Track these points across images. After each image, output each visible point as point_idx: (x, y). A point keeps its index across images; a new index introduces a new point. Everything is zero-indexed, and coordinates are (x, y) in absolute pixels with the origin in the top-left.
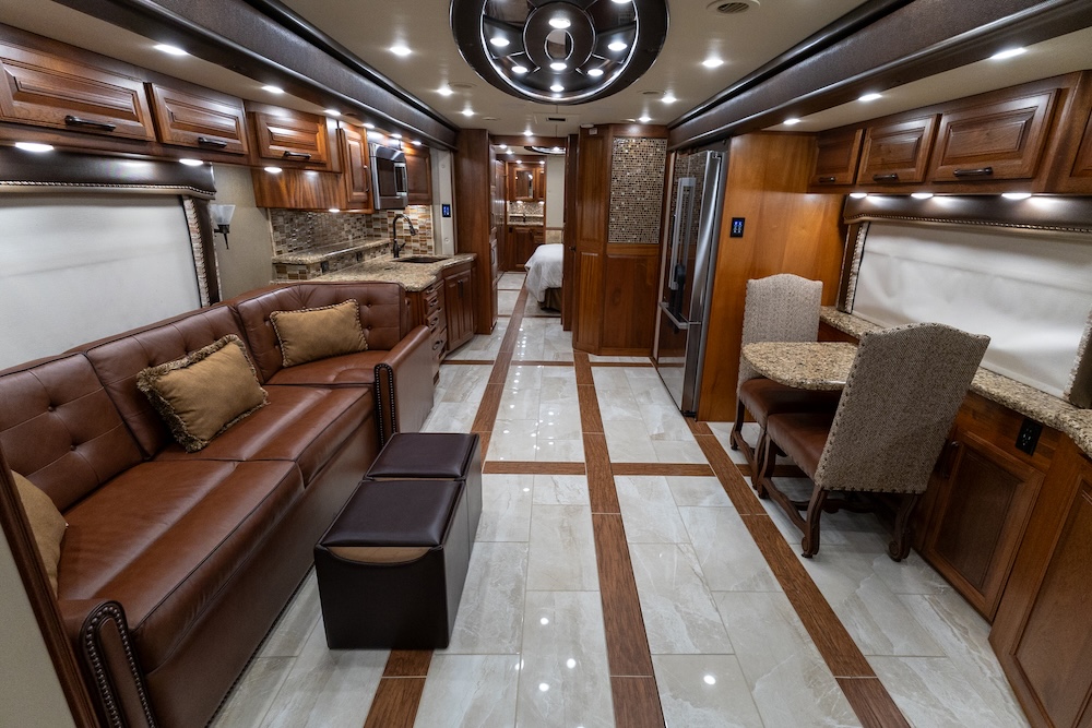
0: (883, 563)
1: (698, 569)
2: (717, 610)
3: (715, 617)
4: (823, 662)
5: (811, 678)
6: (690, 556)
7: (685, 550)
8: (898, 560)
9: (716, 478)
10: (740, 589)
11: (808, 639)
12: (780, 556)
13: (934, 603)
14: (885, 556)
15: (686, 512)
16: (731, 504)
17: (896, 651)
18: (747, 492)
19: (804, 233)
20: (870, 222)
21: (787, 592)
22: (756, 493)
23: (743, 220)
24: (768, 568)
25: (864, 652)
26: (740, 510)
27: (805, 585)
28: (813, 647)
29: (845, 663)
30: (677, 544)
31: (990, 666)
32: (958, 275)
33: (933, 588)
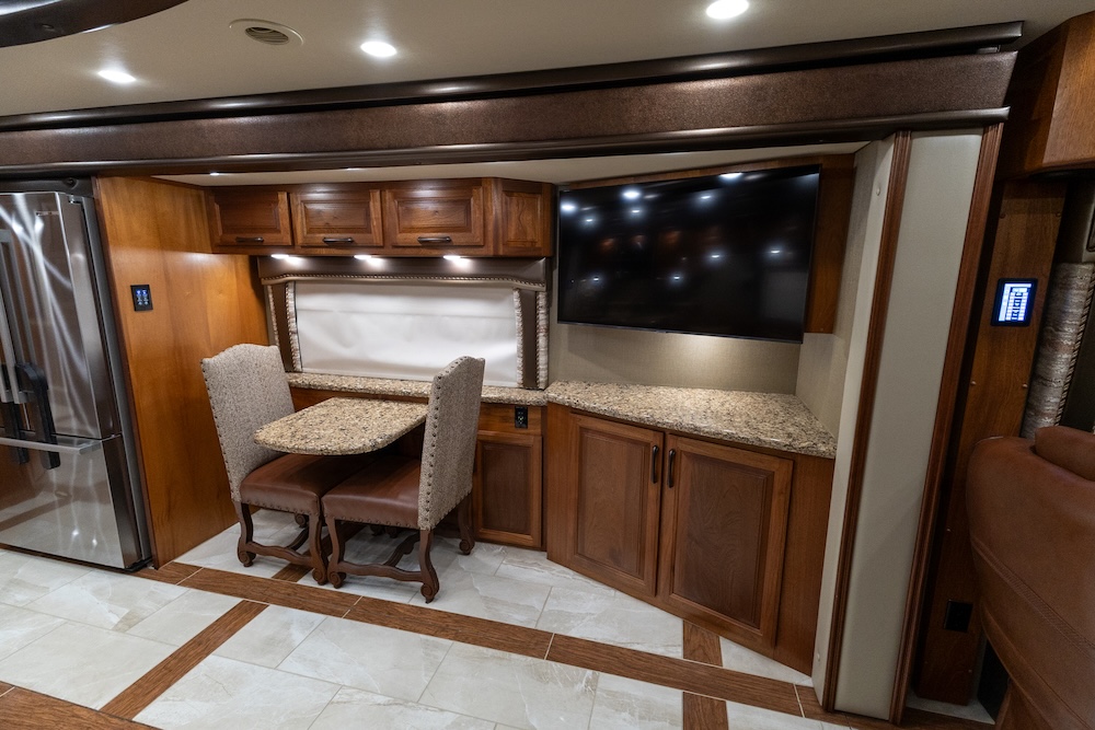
0: (463, 561)
1: (382, 699)
2: (442, 710)
3: (450, 718)
4: (530, 658)
5: (541, 677)
6: (358, 697)
7: (346, 698)
8: (468, 554)
9: (272, 607)
10: (432, 674)
11: (507, 654)
12: (417, 619)
13: (511, 562)
14: (459, 556)
15: (291, 664)
16: (321, 617)
17: (538, 606)
18: (319, 593)
19: (222, 297)
20: (295, 282)
21: (454, 639)
22: (329, 587)
23: (147, 287)
24: (422, 636)
25: (532, 626)
26: (338, 614)
27: (457, 622)
28: (515, 656)
29: (536, 644)
30: (331, 703)
31: (564, 572)
32: (409, 319)
33: (500, 554)
